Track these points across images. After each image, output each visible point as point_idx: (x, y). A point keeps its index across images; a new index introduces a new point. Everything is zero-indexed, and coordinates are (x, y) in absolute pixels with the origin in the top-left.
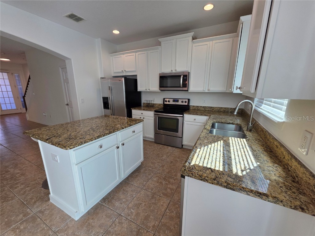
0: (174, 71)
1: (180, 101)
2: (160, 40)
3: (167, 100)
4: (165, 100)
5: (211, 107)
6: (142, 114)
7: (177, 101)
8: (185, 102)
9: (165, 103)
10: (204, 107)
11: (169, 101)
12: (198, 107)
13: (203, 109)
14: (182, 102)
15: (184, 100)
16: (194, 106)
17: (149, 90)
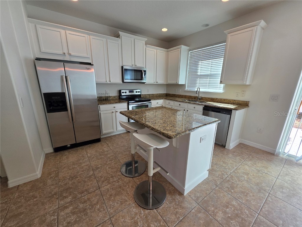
1: (135, 91)
2: (120, 33)
3: (124, 91)
4: (122, 91)
6: (115, 107)
7: (133, 92)
9: (123, 94)
10: (149, 95)
11: (126, 92)
12: (145, 95)
13: (149, 96)
15: (138, 91)
16: (143, 95)
17: (110, 81)
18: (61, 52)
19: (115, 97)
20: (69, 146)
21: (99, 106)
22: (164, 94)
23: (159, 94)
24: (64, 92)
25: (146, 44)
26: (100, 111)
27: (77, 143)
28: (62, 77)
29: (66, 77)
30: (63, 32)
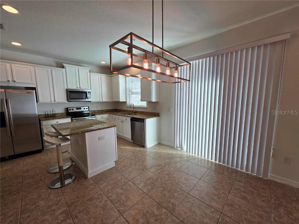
0: (79, 89)
1: (82, 108)
2: (65, 65)
3: (71, 109)
4: (69, 109)
5: (102, 110)
6: (57, 122)
7: (80, 109)
8: (87, 109)
9: (69, 111)
10: (98, 111)
11: (73, 110)
12: (94, 111)
14: (84, 109)
15: (86, 108)
16: (91, 111)
17: (55, 101)
18: (5, 80)
19: (62, 114)
20: (7, 157)
21: (42, 122)
22: (114, 109)
23: (108, 110)
24: (4, 111)
25: (90, 72)
26: (42, 126)
27: (15, 154)
28: (2, 100)
29: (6, 100)
30: (8, 65)
